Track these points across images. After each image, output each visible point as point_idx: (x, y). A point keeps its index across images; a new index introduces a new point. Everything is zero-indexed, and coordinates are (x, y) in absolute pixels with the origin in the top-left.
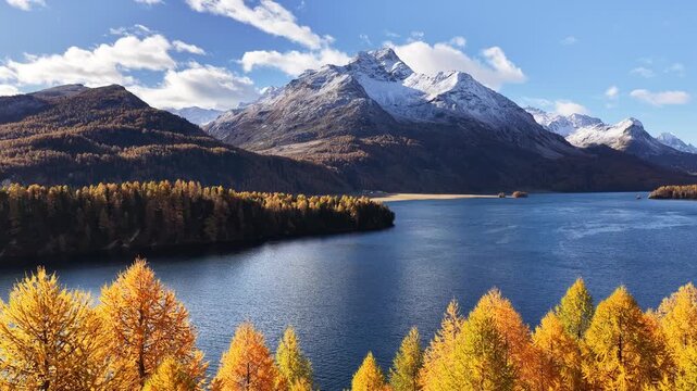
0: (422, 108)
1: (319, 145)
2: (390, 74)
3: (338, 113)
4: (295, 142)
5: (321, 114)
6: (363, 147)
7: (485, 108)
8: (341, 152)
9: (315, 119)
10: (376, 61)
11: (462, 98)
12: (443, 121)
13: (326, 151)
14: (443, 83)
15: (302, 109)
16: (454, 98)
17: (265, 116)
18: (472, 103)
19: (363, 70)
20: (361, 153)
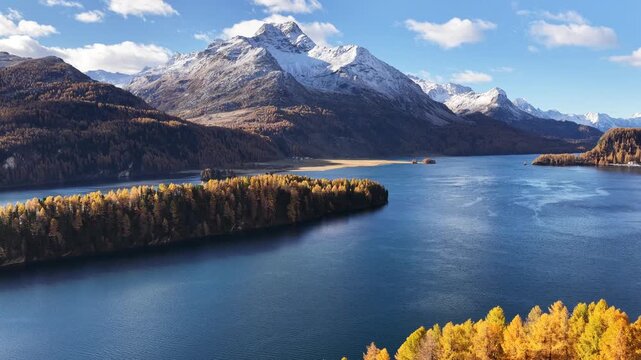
0: (326, 79)
1: (246, 114)
2: (295, 46)
3: (258, 84)
4: (222, 111)
5: (242, 84)
6: (287, 117)
7: (381, 80)
8: (268, 122)
9: (237, 89)
10: (282, 34)
11: (361, 70)
12: (348, 91)
13: (254, 120)
14: (343, 57)
15: (222, 80)
16: (354, 70)
17: (185, 85)
18: (370, 74)
19: (270, 41)
20: (285, 123)
